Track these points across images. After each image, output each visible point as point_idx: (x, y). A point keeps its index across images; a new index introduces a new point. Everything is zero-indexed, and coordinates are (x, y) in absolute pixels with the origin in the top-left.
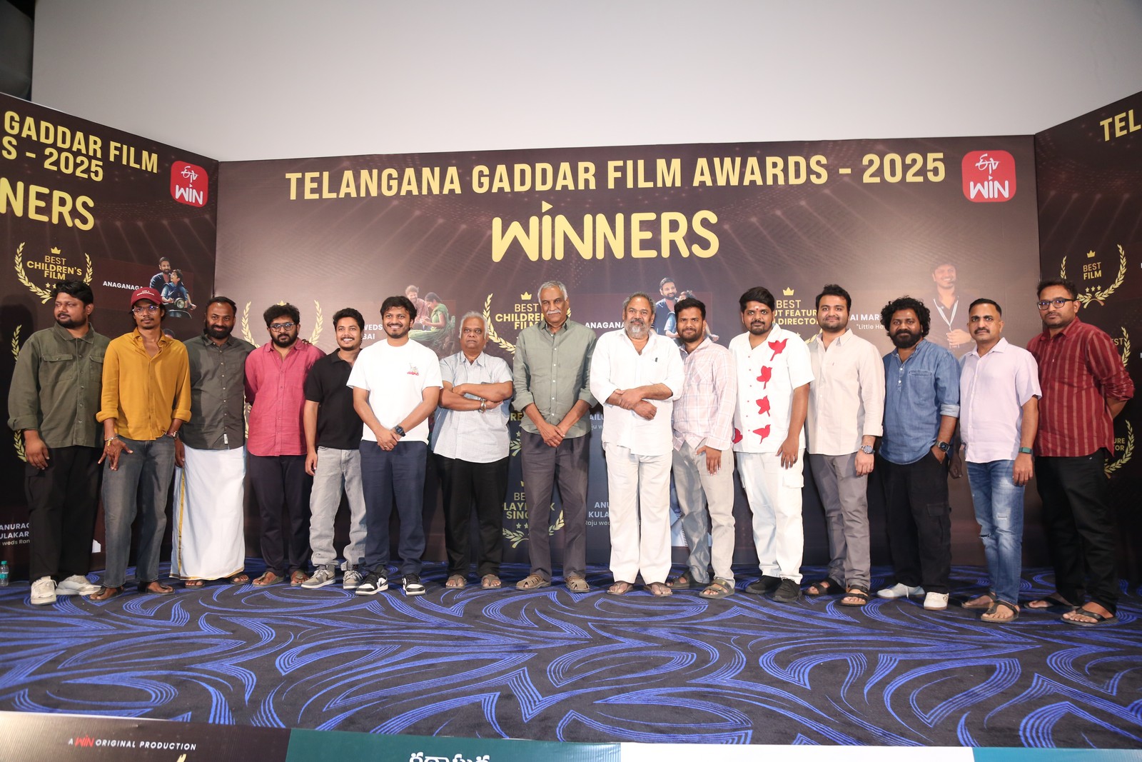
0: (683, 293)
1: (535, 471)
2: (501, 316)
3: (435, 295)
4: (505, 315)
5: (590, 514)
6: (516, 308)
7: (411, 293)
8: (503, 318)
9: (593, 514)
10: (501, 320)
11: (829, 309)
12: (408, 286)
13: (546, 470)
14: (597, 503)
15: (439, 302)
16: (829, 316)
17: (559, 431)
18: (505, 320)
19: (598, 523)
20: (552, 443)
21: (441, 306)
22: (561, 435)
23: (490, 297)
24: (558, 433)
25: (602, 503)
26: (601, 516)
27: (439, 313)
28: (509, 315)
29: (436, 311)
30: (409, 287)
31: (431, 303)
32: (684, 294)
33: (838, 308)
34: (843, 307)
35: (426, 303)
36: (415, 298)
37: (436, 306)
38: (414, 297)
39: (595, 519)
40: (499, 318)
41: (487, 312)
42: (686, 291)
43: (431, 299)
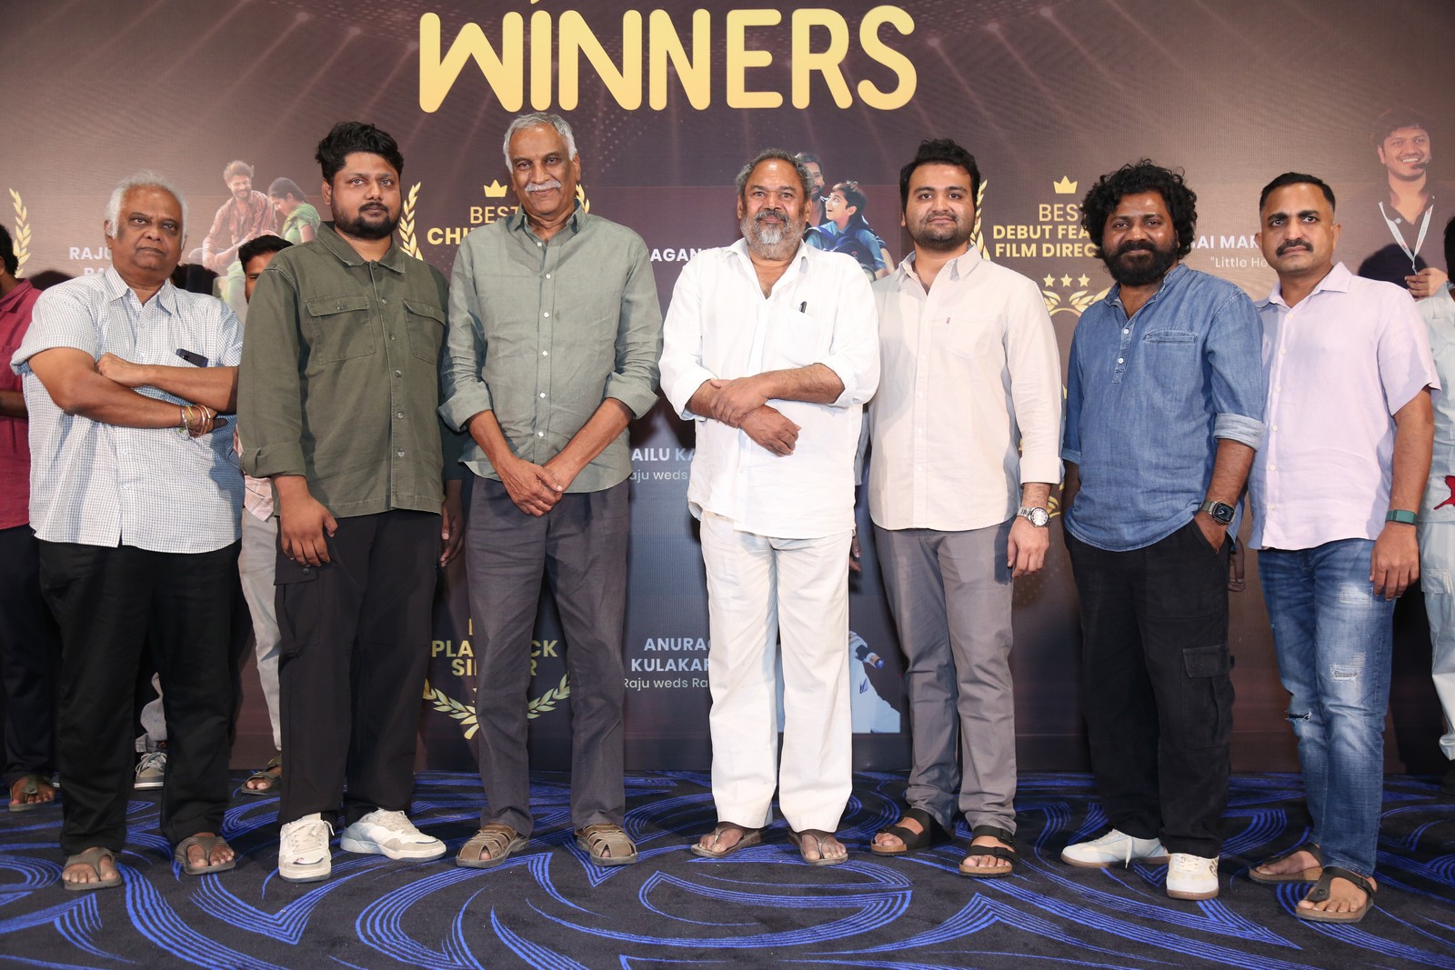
0: (837, 186)
1: (494, 571)
2: (440, 232)
3: (292, 182)
4: (448, 230)
5: (635, 665)
6: (472, 215)
7: (237, 179)
8: (443, 236)
9: (641, 665)
10: (440, 240)
11: (934, 197)
12: (231, 161)
13: (523, 570)
14: (650, 640)
15: (300, 198)
16: (935, 213)
17: (547, 478)
18: (448, 242)
19: (652, 684)
20: (533, 508)
21: (305, 208)
22: (554, 486)
23: (414, 190)
24: (544, 482)
25: (660, 641)
26: (659, 669)
27: (300, 224)
28: (458, 230)
29: (295, 219)
30: (233, 166)
31: (282, 201)
32: (839, 189)
33: (953, 193)
34: (965, 190)
35: (271, 200)
36: (246, 190)
37: (293, 208)
38: (242, 187)
39: (644, 675)
40: (436, 236)
41: (408, 223)
42: (844, 181)
43: (281, 193)
